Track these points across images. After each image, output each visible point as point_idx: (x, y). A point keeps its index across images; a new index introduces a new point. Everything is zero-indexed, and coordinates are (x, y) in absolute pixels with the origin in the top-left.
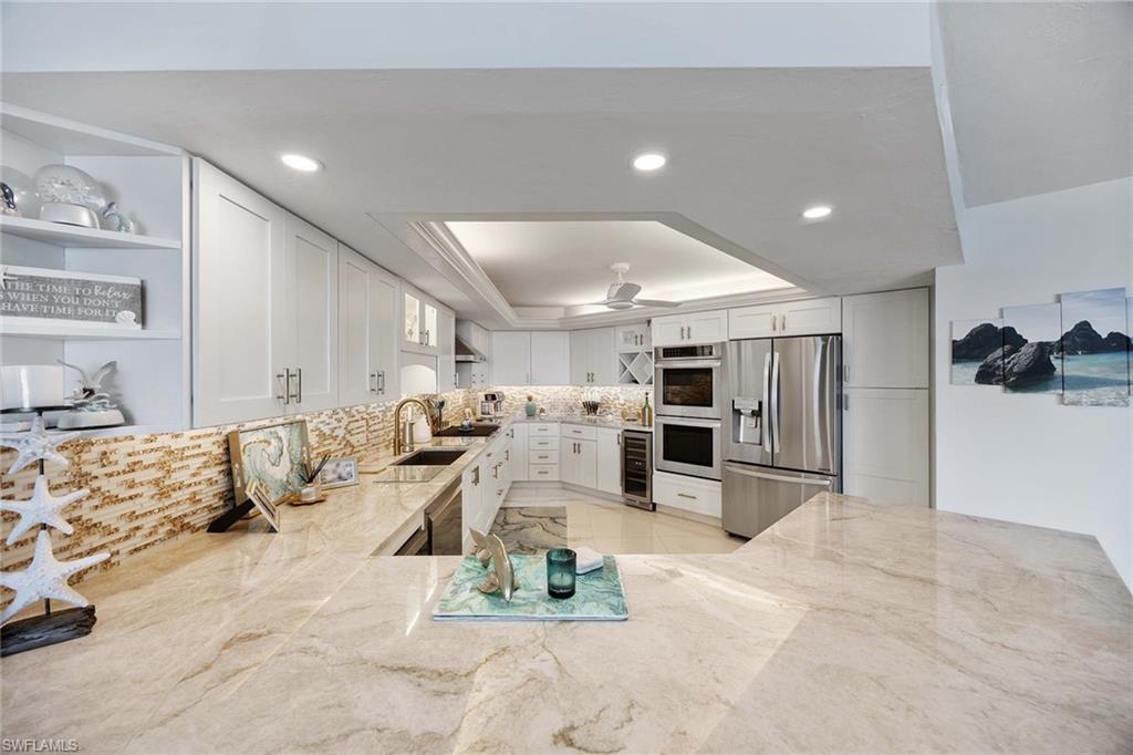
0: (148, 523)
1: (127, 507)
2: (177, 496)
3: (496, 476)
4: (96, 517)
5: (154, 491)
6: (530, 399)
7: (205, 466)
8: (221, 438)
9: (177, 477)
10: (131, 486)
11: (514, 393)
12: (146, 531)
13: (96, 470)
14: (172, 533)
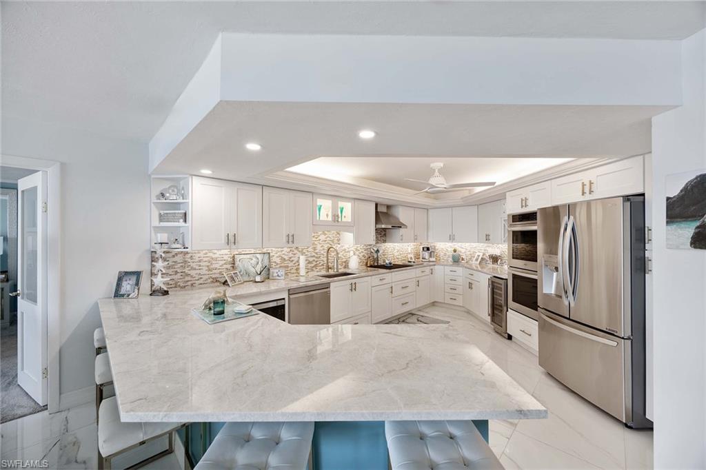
0: (205, 277)
1: (198, 272)
2: (214, 271)
3: (392, 292)
4: (189, 272)
5: (207, 268)
6: (455, 251)
7: (225, 264)
8: (232, 256)
9: (214, 266)
10: (200, 266)
11: (444, 247)
12: (204, 279)
13: (189, 260)
14: (212, 282)
